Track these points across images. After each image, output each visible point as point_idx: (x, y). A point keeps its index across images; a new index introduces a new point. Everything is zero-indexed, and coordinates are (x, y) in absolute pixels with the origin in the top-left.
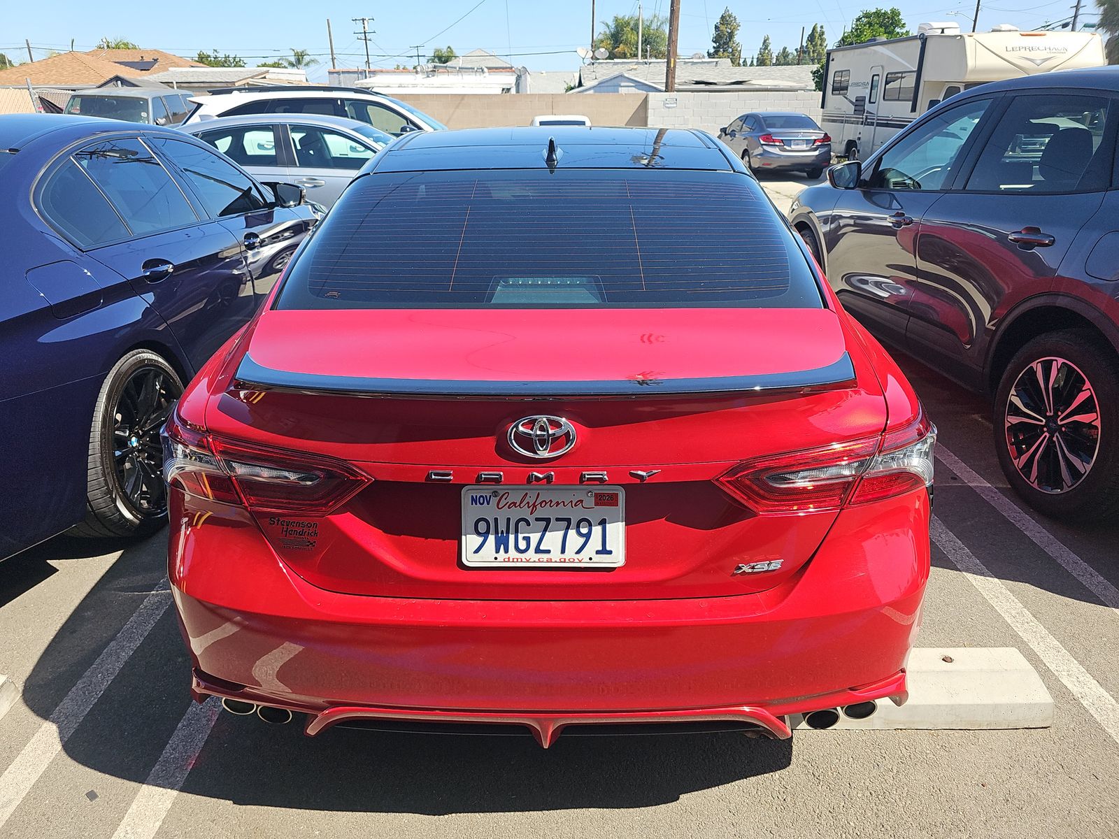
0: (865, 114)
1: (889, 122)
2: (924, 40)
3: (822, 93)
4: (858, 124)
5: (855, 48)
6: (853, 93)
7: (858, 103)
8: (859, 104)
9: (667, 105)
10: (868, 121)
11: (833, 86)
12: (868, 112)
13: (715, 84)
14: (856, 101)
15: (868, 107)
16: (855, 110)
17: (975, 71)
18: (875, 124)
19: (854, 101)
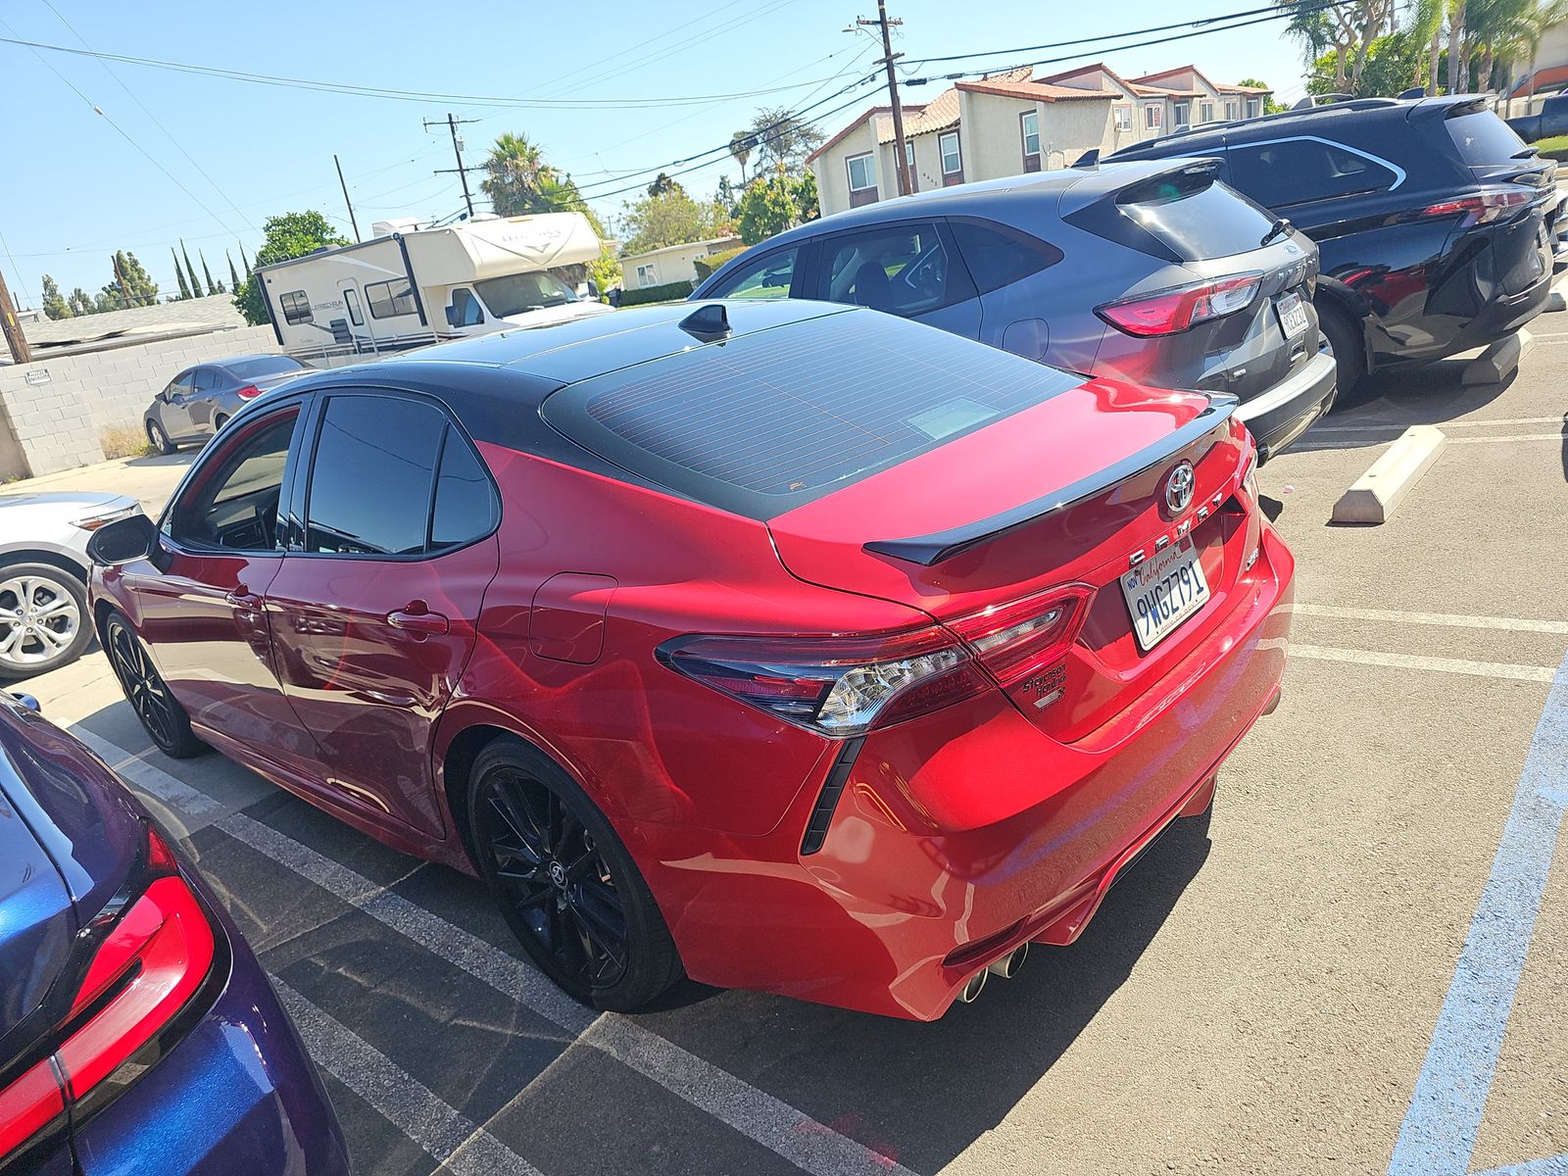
0: (354, 340)
1: (395, 344)
2: (401, 240)
3: (271, 325)
4: (348, 354)
5: (302, 262)
6: (324, 318)
7: (335, 329)
8: (339, 329)
9: (33, 382)
10: (363, 347)
11: (285, 313)
12: (357, 337)
13: (78, 342)
14: (332, 326)
15: (353, 330)
16: (336, 338)
17: (484, 266)
18: (376, 349)
19: (330, 327)
